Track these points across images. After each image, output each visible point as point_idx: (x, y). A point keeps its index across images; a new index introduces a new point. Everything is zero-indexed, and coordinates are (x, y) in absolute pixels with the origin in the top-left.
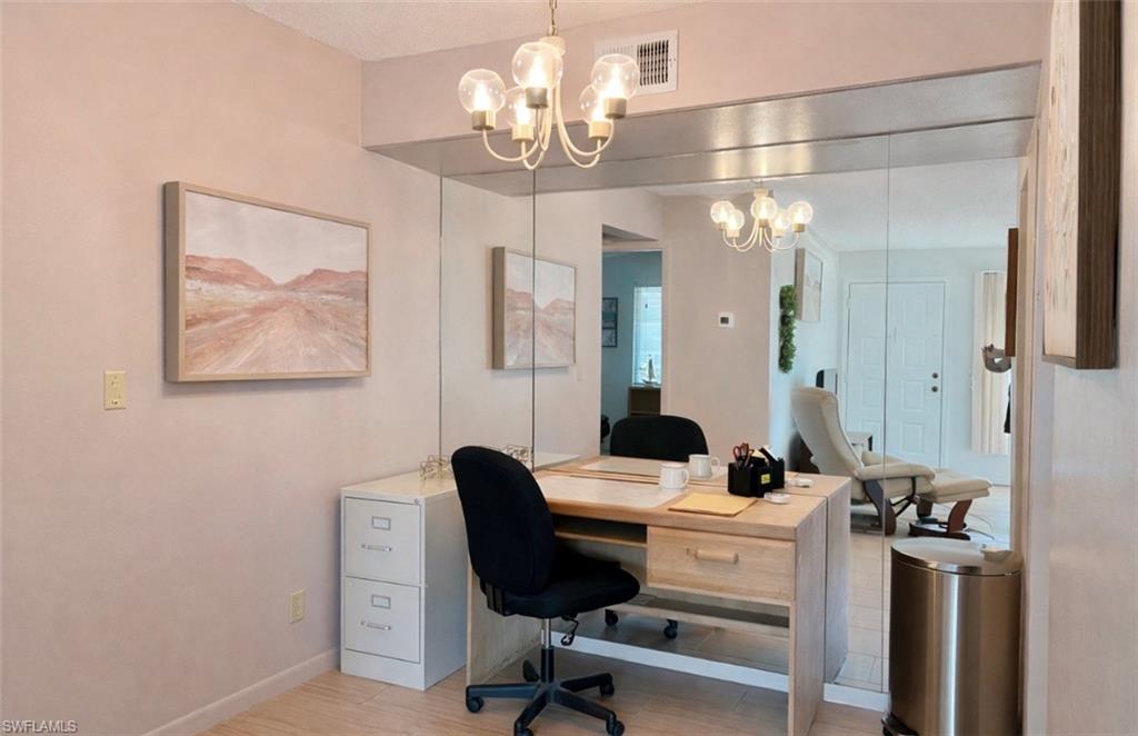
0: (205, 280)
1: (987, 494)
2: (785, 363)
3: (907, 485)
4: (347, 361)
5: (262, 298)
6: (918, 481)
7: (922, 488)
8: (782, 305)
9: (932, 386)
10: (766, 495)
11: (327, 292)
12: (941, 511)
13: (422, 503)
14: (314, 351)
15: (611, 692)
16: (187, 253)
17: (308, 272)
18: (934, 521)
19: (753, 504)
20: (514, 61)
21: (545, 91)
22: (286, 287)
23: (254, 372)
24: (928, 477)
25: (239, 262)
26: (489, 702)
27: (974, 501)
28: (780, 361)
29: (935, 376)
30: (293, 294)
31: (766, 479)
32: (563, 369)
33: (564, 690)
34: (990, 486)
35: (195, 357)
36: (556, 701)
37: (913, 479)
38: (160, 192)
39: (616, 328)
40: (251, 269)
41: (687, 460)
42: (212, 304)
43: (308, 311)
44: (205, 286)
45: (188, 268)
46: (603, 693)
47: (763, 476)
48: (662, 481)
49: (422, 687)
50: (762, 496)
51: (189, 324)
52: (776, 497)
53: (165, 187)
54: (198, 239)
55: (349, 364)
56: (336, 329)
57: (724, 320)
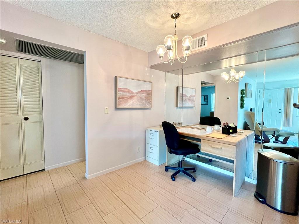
0: (121, 92)
1: (294, 136)
2: (242, 107)
3: (273, 133)
4: (147, 105)
5: (132, 95)
6: (276, 132)
7: (276, 134)
8: (241, 94)
9: (279, 112)
10: (231, 135)
11: (144, 94)
12: (281, 139)
13: (158, 131)
14: (141, 104)
15: (195, 171)
16: (119, 87)
17: (140, 90)
18: (279, 141)
19: (227, 136)
20: (164, 40)
21: (171, 46)
22: (136, 93)
23: (131, 107)
24: (278, 131)
25: (128, 89)
26: (169, 170)
27: (290, 137)
28: (241, 106)
29: (280, 109)
30: (137, 94)
31: (231, 131)
32: (192, 107)
33: (184, 170)
34: (295, 134)
35: (120, 104)
36: (182, 172)
37: (274, 132)
38: (114, 78)
39: (207, 101)
40: (130, 90)
41: (214, 126)
42: (123, 96)
43: (140, 97)
44: (122, 93)
45: (118, 90)
46: (193, 171)
47: (231, 130)
48: (207, 130)
49: (158, 165)
50: (230, 135)
51: (118, 99)
52: (234, 135)
53: (115, 77)
54: (120, 85)
55: (148, 106)
56: (145, 100)
57: (228, 98)
